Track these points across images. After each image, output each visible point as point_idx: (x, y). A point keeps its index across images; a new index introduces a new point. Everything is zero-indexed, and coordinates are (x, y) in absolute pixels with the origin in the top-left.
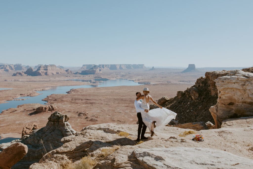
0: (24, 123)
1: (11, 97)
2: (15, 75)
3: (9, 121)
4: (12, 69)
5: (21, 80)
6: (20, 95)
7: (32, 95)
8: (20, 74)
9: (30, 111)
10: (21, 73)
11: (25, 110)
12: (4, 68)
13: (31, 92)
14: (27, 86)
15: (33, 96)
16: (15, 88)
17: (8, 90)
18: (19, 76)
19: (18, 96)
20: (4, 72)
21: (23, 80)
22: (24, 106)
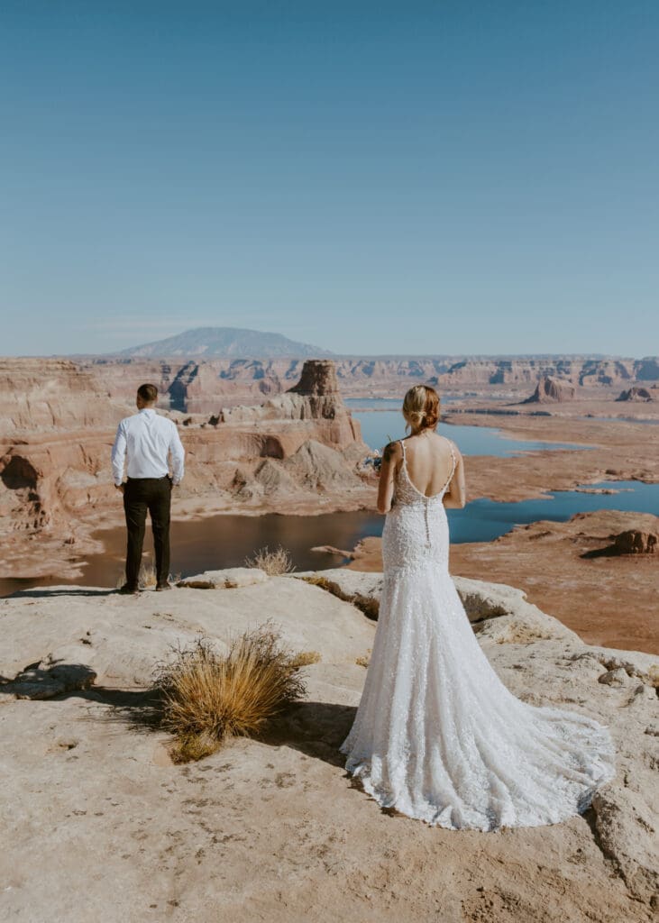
0: (555, 587)
1: (569, 477)
2: (625, 397)
3: (507, 569)
4: (625, 375)
5: (640, 416)
6: (609, 472)
7: (648, 477)
8: (643, 393)
9: (598, 542)
10: (648, 389)
11: (581, 534)
12: (598, 370)
13: (654, 464)
14: (649, 442)
15: (652, 482)
16: (603, 447)
17: (572, 452)
18: (638, 401)
19: (596, 477)
20: (597, 386)
21: (650, 417)
22: (595, 516)
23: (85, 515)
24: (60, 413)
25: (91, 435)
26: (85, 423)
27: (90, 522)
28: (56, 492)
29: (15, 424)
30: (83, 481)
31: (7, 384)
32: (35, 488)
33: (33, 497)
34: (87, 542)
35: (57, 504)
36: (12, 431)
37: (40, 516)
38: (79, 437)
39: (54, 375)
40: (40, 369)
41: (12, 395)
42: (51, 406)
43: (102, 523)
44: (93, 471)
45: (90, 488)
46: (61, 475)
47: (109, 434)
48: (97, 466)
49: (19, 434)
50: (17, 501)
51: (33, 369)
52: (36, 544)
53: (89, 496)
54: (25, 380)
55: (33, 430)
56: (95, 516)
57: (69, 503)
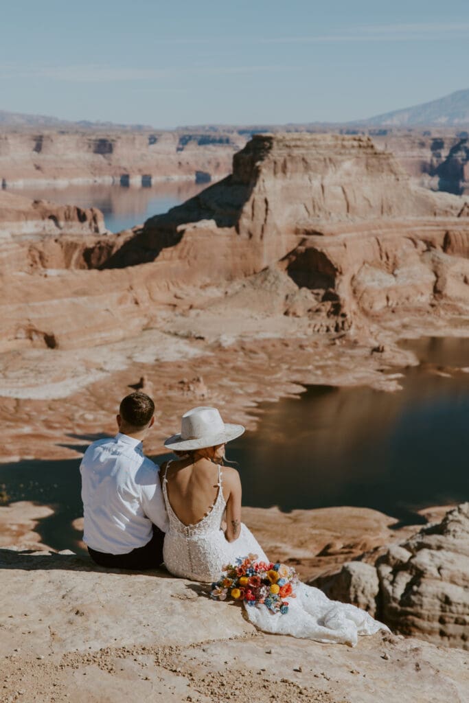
23: (386, 321)
24: (355, 202)
25: (389, 226)
26: (382, 212)
27: (391, 329)
28: (351, 292)
29: (307, 210)
30: (380, 280)
31: (301, 165)
32: (333, 288)
33: (332, 297)
34: (395, 352)
35: (354, 307)
36: (305, 219)
37: (340, 320)
38: (375, 229)
39: (350, 154)
40: (335, 146)
41: (306, 177)
42: (346, 190)
43: (404, 331)
44: (391, 270)
45: (390, 289)
46: (356, 273)
47: (409, 226)
48: (394, 264)
49: (312, 224)
50: (313, 300)
51: (328, 147)
52: (341, 350)
53: (388, 299)
54: (319, 160)
55: (327, 219)
56: (396, 323)
57: (366, 306)
